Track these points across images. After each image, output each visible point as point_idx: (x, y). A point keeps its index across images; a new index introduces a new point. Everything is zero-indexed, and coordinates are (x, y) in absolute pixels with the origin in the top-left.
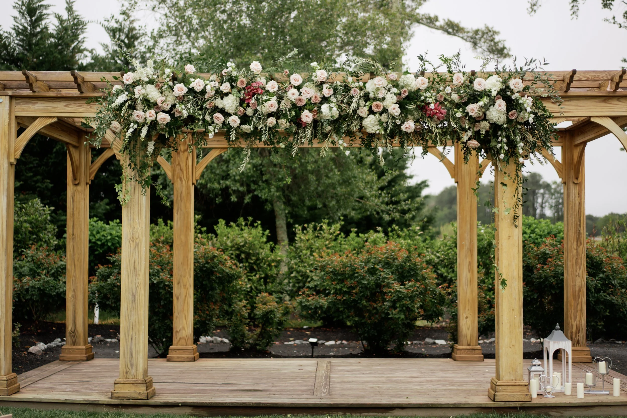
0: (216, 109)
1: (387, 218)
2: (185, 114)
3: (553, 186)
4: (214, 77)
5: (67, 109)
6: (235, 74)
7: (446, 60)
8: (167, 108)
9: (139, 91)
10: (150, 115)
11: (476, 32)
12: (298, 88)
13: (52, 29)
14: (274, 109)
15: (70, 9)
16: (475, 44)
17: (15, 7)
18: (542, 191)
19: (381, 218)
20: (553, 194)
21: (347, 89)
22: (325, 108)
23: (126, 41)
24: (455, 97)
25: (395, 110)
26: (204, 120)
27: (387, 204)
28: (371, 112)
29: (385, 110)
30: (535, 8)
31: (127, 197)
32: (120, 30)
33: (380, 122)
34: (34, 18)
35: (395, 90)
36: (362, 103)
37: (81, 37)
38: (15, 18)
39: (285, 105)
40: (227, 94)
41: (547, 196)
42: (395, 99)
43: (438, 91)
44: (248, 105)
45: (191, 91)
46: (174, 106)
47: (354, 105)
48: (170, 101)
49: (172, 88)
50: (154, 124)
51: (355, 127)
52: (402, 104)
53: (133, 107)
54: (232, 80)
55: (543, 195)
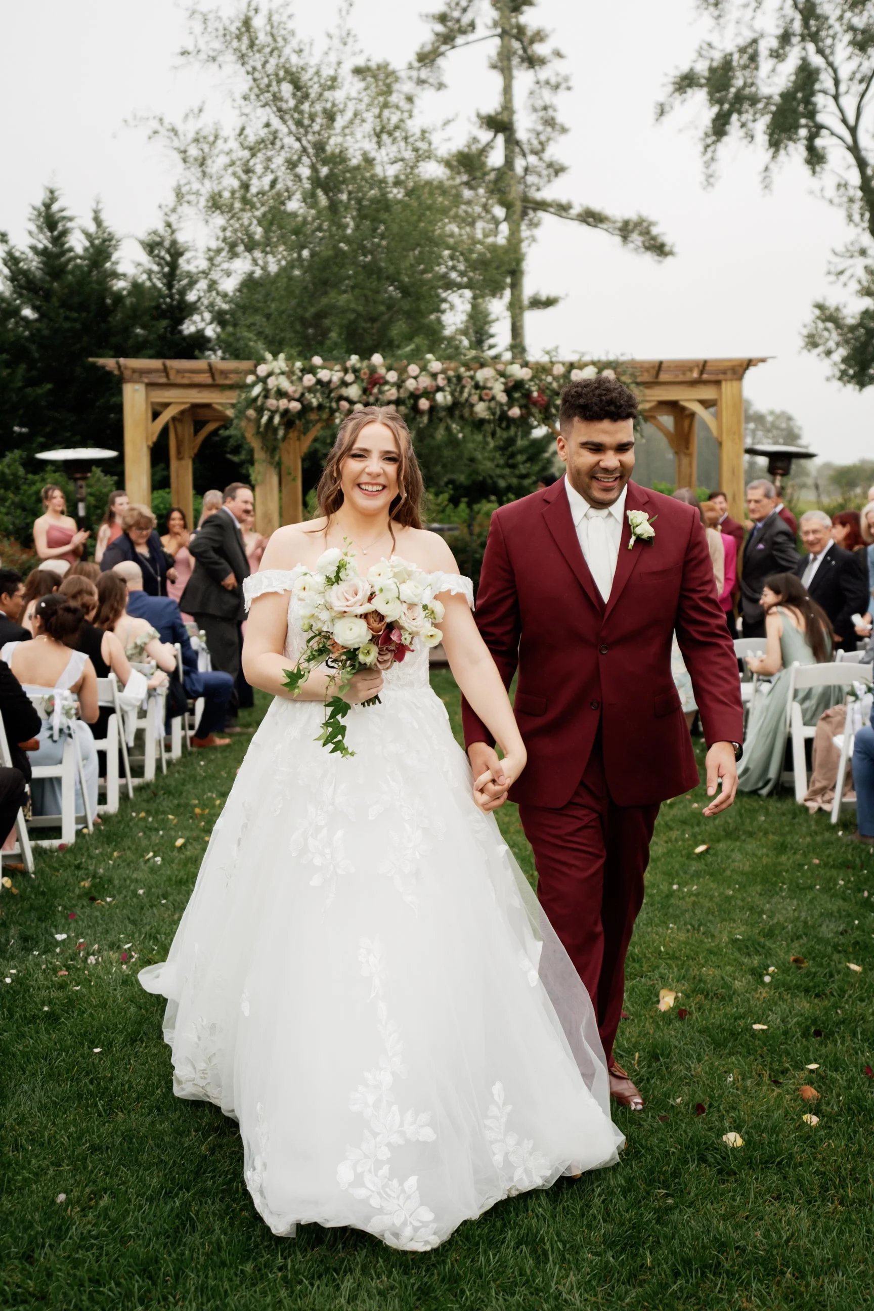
0: (341, 398)
1: (502, 484)
2: (315, 402)
3: (770, 418)
4: (337, 367)
5: (200, 395)
6: (358, 365)
7: (548, 353)
8: (297, 396)
9: (272, 382)
10: (283, 403)
11: (626, 223)
12: (415, 378)
13: (79, 250)
14: (394, 398)
15: (98, 221)
16: (625, 238)
17: (30, 220)
18: (752, 426)
19: (495, 484)
20: (769, 431)
21: (459, 378)
22: (439, 397)
23: (168, 258)
24: (555, 385)
25: (502, 398)
26: (330, 408)
27: (502, 467)
28: (481, 399)
29: (493, 398)
30: (712, 180)
31: (259, 478)
32: (160, 244)
33: (489, 408)
34: (56, 233)
35: (502, 380)
36: (473, 391)
37: (114, 257)
38: (30, 233)
39: (403, 394)
40: (351, 384)
41: (760, 434)
42: (502, 387)
43: (541, 380)
44: (371, 394)
45: (319, 382)
46: (303, 395)
47: (465, 395)
48: (300, 390)
49: (301, 379)
50: (286, 412)
51: (466, 413)
52: (508, 391)
53: (266, 397)
54: (355, 371)
55: (754, 432)
